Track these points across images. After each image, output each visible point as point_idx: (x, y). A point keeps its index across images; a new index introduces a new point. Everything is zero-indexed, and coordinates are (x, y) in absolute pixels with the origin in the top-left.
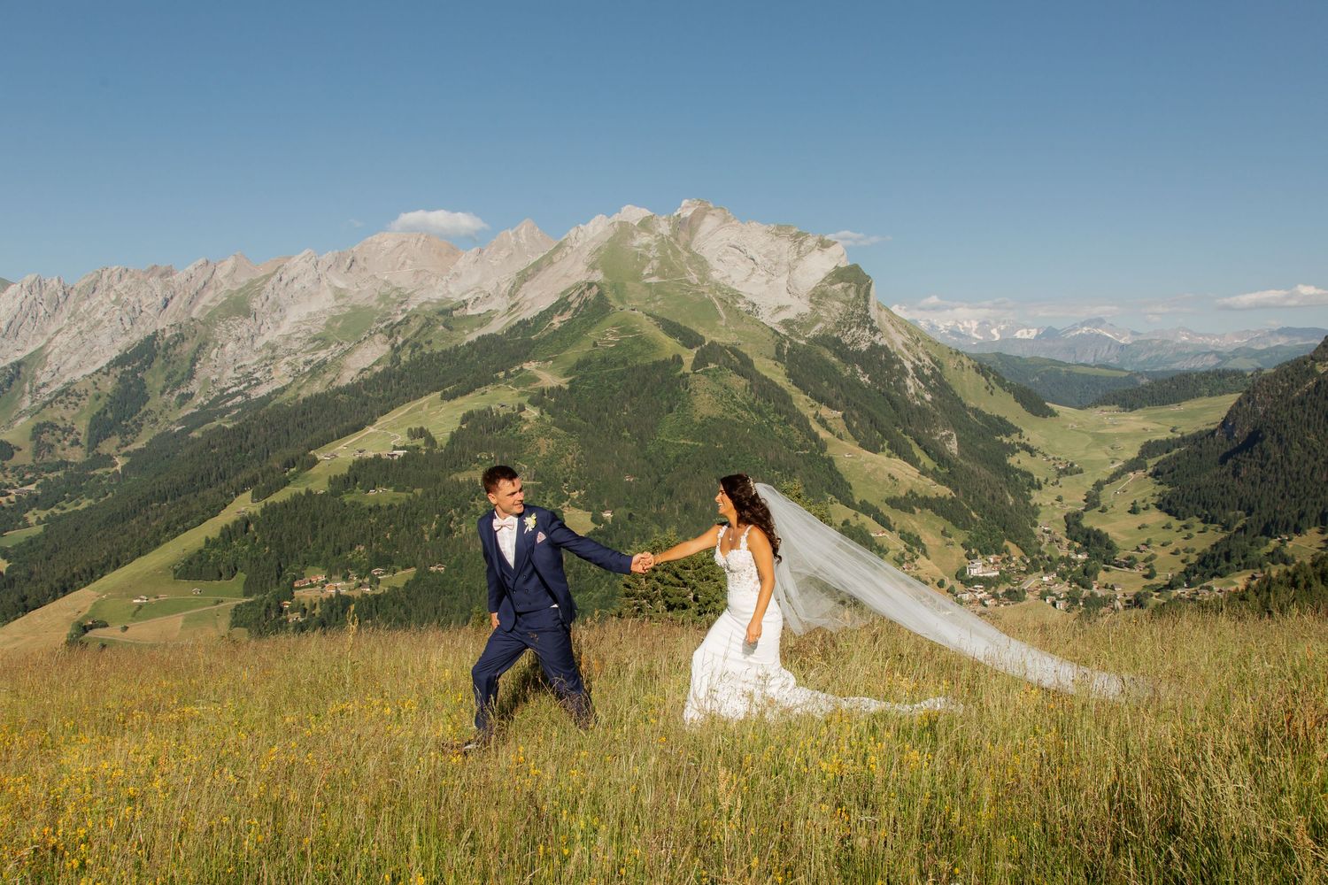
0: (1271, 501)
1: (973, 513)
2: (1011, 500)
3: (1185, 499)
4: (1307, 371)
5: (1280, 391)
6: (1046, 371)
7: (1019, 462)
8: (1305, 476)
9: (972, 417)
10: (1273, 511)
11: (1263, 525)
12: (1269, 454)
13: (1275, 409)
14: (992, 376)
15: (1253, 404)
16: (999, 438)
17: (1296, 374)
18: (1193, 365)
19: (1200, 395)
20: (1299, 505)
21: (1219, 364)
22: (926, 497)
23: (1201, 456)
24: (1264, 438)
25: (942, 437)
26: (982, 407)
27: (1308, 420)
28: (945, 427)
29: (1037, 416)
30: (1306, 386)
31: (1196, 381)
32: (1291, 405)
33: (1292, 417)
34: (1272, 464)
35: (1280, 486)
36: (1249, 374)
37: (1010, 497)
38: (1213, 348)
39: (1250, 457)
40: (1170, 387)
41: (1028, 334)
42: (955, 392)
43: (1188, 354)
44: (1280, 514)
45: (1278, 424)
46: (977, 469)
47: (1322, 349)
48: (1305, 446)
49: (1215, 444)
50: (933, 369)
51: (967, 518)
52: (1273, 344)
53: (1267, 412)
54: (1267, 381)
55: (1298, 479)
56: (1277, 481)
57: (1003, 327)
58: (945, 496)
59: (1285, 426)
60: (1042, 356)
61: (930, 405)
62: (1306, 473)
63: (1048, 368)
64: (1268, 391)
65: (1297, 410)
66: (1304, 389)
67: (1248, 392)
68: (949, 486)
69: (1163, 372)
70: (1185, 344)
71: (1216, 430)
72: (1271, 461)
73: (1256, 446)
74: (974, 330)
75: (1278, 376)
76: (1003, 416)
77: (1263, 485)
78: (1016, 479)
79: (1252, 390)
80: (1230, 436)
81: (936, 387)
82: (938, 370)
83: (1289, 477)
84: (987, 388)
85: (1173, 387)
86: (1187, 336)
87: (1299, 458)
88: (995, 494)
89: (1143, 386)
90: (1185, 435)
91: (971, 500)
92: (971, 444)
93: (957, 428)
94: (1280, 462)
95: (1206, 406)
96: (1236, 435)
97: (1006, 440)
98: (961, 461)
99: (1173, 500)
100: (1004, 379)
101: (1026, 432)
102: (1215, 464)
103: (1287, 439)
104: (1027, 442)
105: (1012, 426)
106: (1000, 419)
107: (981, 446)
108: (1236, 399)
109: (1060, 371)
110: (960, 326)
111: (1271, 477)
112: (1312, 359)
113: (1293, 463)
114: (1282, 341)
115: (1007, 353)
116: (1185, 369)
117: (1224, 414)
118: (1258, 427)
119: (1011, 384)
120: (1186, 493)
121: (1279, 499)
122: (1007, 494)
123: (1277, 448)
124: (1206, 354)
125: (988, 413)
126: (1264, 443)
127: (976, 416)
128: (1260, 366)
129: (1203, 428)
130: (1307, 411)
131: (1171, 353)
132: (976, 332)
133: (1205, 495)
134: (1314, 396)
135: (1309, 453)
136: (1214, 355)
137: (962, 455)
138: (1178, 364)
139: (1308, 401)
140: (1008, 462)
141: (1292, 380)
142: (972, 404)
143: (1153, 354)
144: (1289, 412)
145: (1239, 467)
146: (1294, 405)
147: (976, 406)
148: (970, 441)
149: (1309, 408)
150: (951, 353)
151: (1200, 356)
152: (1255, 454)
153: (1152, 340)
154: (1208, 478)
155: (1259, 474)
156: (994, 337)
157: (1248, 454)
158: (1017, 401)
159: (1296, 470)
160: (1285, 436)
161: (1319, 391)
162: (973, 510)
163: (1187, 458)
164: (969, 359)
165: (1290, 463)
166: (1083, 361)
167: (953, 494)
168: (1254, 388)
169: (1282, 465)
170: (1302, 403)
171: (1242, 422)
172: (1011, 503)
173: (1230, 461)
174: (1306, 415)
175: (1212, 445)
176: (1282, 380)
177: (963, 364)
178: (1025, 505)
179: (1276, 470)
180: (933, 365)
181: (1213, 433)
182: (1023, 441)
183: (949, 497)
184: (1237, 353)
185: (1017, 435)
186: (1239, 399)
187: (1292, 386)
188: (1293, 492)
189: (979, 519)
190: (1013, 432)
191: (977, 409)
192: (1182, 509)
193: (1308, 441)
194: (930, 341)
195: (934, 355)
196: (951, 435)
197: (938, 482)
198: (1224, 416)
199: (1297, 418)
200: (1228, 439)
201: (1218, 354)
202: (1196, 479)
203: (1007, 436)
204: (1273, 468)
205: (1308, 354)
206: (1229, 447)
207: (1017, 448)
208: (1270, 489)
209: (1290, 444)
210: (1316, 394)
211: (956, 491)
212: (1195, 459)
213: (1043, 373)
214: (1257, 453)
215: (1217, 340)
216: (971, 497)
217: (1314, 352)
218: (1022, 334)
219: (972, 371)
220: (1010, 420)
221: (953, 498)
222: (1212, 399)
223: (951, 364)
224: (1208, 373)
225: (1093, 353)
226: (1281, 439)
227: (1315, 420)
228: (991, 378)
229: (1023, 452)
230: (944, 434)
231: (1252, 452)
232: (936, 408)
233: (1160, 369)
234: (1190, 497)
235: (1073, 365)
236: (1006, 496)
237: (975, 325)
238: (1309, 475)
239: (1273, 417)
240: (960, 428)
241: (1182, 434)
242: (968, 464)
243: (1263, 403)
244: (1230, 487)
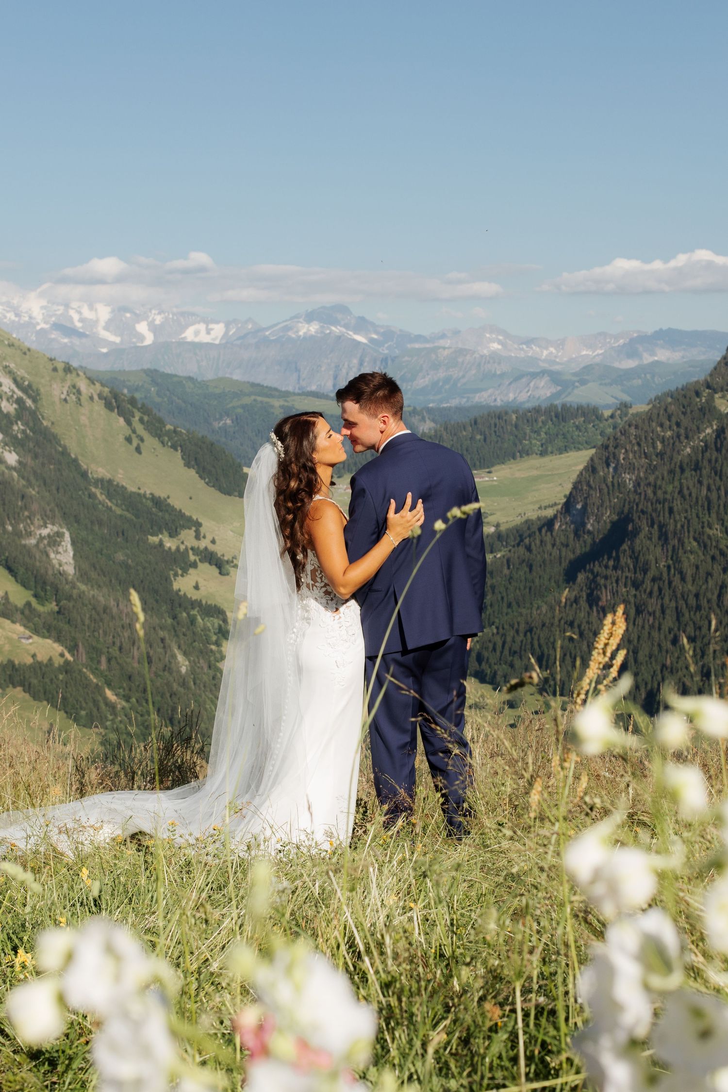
0: (656, 648)
1: (109, 694)
2: (183, 664)
3: (506, 652)
4: (701, 410)
5: (659, 446)
6: (243, 407)
7: (197, 587)
8: (709, 601)
9: (101, 497)
10: (659, 668)
11: (643, 696)
12: (647, 563)
13: (652, 479)
14: (138, 415)
15: (616, 469)
16: (154, 539)
17: (684, 413)
18: (511, 396)
19: (526, 453)
20: (702, 656)
21: (558, 395)
22: (11, 663)
23: (531, 567)
24: (636, 533)
25: (42, 538)
26: (121, 478)
27: (707, 498)
28: (48, 518)
29: (230, 494)
30: (702, 436)
31: (516, 426)
32: (678, 469)
33: (680, 492)
34: (654, 580)
35: (669, 621)
36: (607, 413)
37: (180, 658)
38: (545, 366)
39: (615, 568)
40: (472, 438)
41: (208, 332)
42: (65, 448)
43: (502, 375)
44: (672, 672)
45: (659, 507)
46: (112, 603)
47: (723, 370)
48: (705, 546)
49: (554, 545)
50: (19, 401)
51: (95, 703)
52: (647, 359)
53: (639, 485)
54: (637, 427)
55: (699, 608)
56: (663, 612)
57: (158, 320)
58: (50, 659)
59: (671, 510)
60: (235, 377)
61: (15, 474)
62: (709, 595)
63: (247, 400)
64: (639, 444)
65: (689, 479)
66: (697, 442)
67: (606, 447)
68: (58, 640)
69: (459, 409)
70: (495, 357)
71: (555, 516)
72: (650, 575)
73: (625, 546)
74: (102, 323)
75: (655, 417)
76: (163, 495)
77: (640, 621)
78: (193, 621)
79: (611, 443)
80: (579, 529)
81: (27, 436)
82: (29, 402)
83: (681, 603)
84: (129, 440)
85: (478, 437)
86: (500, 342)
87: (697, 567)
88: (151, 653)
89: (424, 434)
90: (503, 528)
91: (104, 666)
92: (101, 552)
93: (71, 518)
94: (665, 575)
95: (535, 473)
96: (589, 527)
97: (170, 544)
98: (83, 587)
99: (486, 654)
100: (161, 421)
101: (208, 526)
102: (557, 582)
103: (675, 533)
104: (211, 547)
105: (181, 514)
106: (159, 503)
107: (120, 556)
108: (588, 458)
109: (272, 407)
110: (76, 317)
111: (653, 604)
112: (709, 387)
113: (689, 579)
114: (663, 355)
115: (168, 370)
116: (499, 403)
117: (568, 488)
118: (626, 510)
119: (175, 431)
120: (509, 639)
121: (669, 645)
122: (176, 651)
123: (659, 550)
124: (534, 375)
125: (134, 489)
126: (638, 541)
127: (109, 496)
128: (626, 398)
129: (533, 514)
130: (705, 482)
131: (474, 372)
132: (106, 328)
133: (542, 641)
134: (715, 454)
135: (713, 558)
136: (546, 378)
137: (83, 575)
138: (485, 395)
139: (706, 463)
140: (175, 586)
141: (678, 425)
142: (100, 471)
143: (441, 374)
144: (677, 484)
145: (598, 586)
146: (682, 470)
147: (108, 476)
148: (98, 545)
149: (709, 477)
150: (55, 370)
151: (524, 380)
152: (623, 561)
153: (439, 348)
154: (544, 608)
155: (632, 600)
156: (142, 338)
157: (611, 563)
158: (188, 465)
159: (693, 589)
160: (671, 527)
161: (722, 443)
162: (109, 685)
163: (506, 571)
164: (92, 381)
165: (683, 579)
166: (314, 388)
167: (68, 656)
168: (616, 439)
169: (670, 583)
170: (697, 468)
171: (598, 502)
172: (183, 670)
173: (581, 577)
174: (704, 492)
175: (549, 547)
176: (662, 425)
177: (79, 392)
178: (211, 673)
179: (660, 590)
180: (19, 393)
181: (549, 524)
182: (203, 544)
183: (58, 662)
184: (585, 374)
185: (192, 532)
186: (592, 459)
187: (678, 436)
188: (690, 629)
189: (121, 703)
190: (184, 527)
191: (110, 482)
192: (501, 669)
193: (709, 537)
194: (11, 345)
195: (21, 373)
196: (59, 535)
197: (36, 631)
198: (568, 493)
199: (690, 495)
200: (577, 535)
201: (555, 377)
202: (524, 611)
203: (171, 536)
204: (656, 588)
205: (702, 378)
206: (580, 548)
207: (192, 558)
208: (652, 627)
209: (681, 542)
210: (718, 450)
211: (73, 649)
212: (521, 573)
213: (240, 410)
214: (626, 560)
215: (552, 349)
216: (104, 659)
217: (711, 375)
218: (197, 333)
219: (99, 407)
220: (177, 502)
221: (67, 662)
222: (546, 460)
223: (56, 391)
224: (537, 410)
225: (331, 373)
226: (666, 534)
227: (719, 498)
228: (135, 420)
229: (204, 567)
230: (45, 532)
231: (617, 559)
232: (28, 480)
233: (454, 402)
234: (516, 647)
235: (294, 394)
236: (174, 656)
237: (104, 313)
238: (715, 597)
239: (650, 491)
240: (78, 521)
241: (497, 526)
242: (94, 592)
243: (631, 468)
244: (584, 626)
